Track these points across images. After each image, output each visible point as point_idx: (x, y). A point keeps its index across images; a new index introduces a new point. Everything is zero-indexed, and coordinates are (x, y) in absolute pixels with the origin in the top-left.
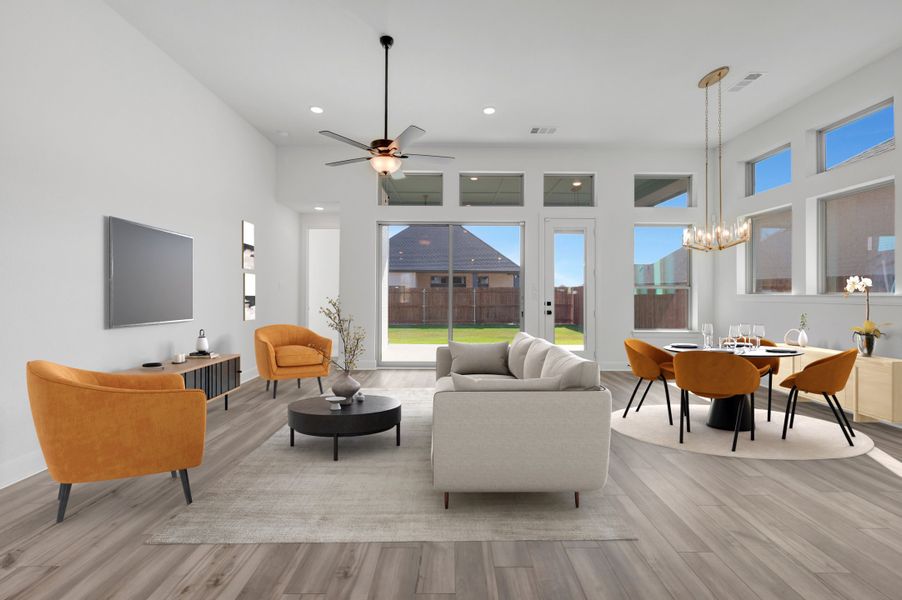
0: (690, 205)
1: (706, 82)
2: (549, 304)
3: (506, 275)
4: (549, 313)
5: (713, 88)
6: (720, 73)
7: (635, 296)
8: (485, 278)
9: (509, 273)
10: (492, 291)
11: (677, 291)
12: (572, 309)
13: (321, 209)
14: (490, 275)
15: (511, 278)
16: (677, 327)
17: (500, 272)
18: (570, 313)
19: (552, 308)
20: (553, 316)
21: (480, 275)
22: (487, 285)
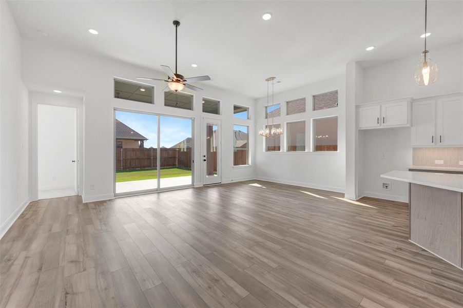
0: (248, 119)
1: (268, 80)
2: (205, 156)
4: (205, 160)
5: (271, 82)
6: (273, 78)
11: (238, 150)
12: (177, 159)
13: (60, 92)
16: (243, 164)
18: (175, 162)
19: (206, 158)
20: (206, 162)
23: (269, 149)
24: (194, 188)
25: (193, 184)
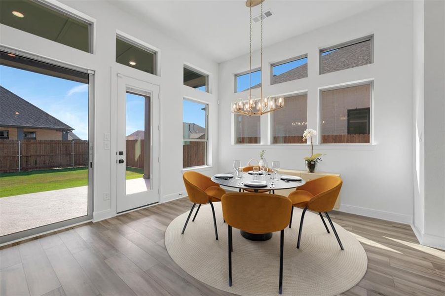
1: (251, 2)
2: (121, 153)
3: (55, 132)
4: (121, 161)
7: (184, 146)
8: (32, 133)
9: (58, 130)
10: (41, 142)
14: (37, 131)
15: (60, 134)
17: (49, 129)
19: (124, 157)
20: (124, 165)
21: (25, 130)
22: (35, 138)
23: (241, 140)
24: (90, 223)
25: (90, 215)
